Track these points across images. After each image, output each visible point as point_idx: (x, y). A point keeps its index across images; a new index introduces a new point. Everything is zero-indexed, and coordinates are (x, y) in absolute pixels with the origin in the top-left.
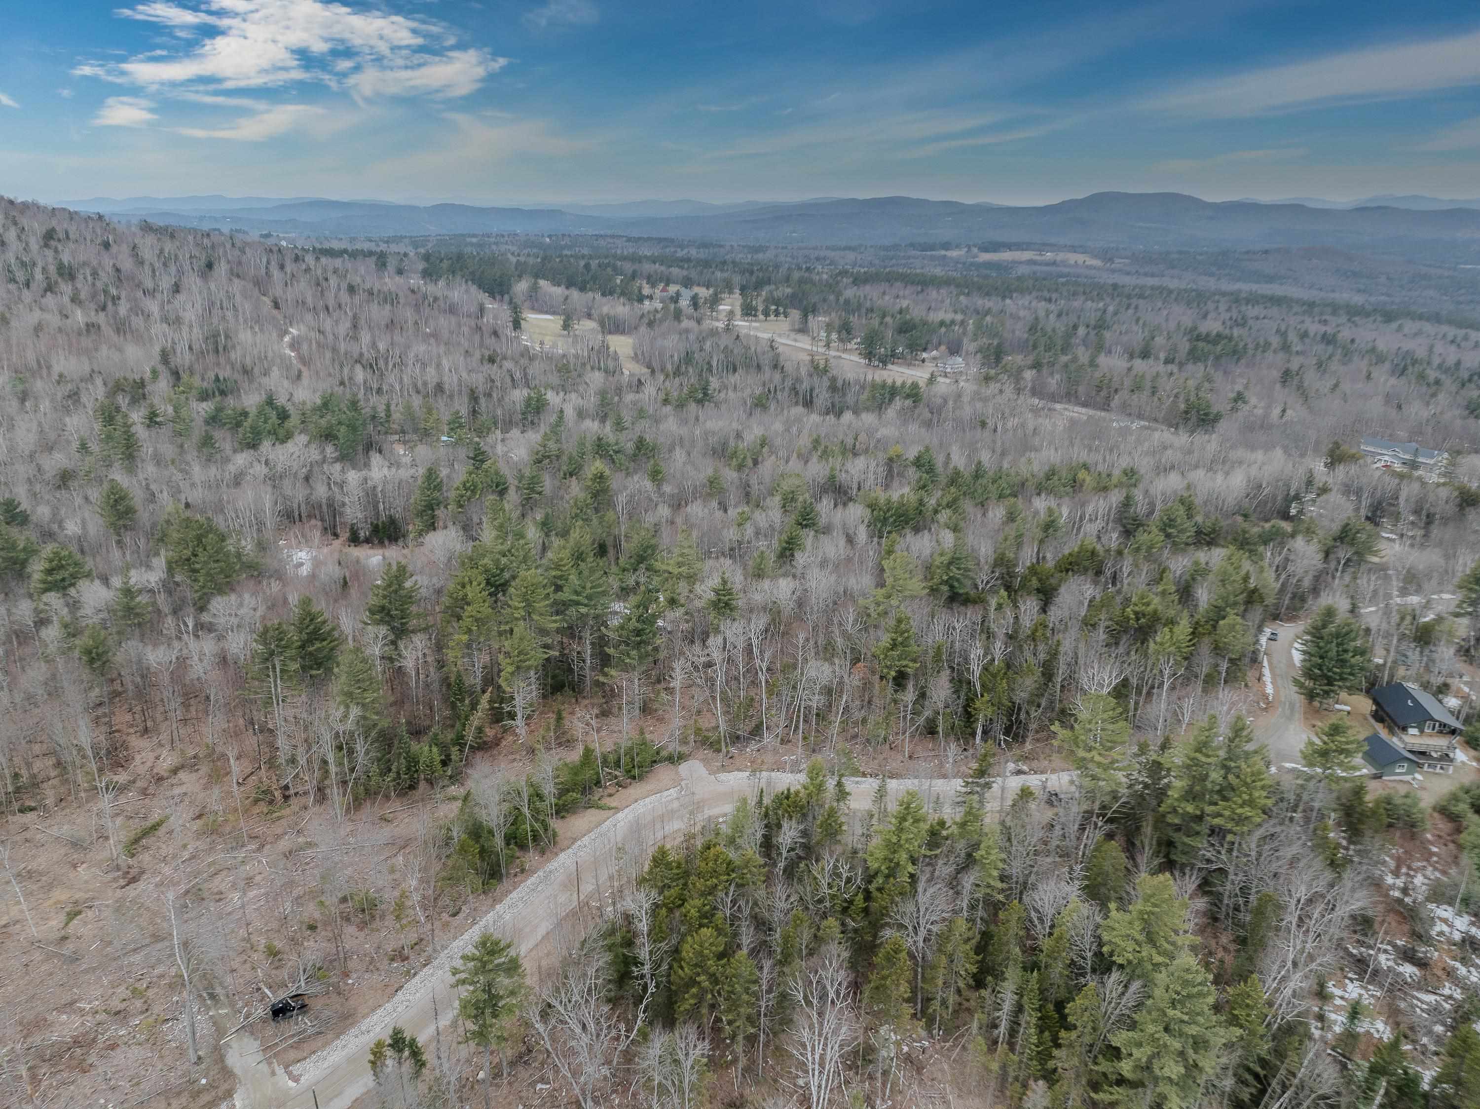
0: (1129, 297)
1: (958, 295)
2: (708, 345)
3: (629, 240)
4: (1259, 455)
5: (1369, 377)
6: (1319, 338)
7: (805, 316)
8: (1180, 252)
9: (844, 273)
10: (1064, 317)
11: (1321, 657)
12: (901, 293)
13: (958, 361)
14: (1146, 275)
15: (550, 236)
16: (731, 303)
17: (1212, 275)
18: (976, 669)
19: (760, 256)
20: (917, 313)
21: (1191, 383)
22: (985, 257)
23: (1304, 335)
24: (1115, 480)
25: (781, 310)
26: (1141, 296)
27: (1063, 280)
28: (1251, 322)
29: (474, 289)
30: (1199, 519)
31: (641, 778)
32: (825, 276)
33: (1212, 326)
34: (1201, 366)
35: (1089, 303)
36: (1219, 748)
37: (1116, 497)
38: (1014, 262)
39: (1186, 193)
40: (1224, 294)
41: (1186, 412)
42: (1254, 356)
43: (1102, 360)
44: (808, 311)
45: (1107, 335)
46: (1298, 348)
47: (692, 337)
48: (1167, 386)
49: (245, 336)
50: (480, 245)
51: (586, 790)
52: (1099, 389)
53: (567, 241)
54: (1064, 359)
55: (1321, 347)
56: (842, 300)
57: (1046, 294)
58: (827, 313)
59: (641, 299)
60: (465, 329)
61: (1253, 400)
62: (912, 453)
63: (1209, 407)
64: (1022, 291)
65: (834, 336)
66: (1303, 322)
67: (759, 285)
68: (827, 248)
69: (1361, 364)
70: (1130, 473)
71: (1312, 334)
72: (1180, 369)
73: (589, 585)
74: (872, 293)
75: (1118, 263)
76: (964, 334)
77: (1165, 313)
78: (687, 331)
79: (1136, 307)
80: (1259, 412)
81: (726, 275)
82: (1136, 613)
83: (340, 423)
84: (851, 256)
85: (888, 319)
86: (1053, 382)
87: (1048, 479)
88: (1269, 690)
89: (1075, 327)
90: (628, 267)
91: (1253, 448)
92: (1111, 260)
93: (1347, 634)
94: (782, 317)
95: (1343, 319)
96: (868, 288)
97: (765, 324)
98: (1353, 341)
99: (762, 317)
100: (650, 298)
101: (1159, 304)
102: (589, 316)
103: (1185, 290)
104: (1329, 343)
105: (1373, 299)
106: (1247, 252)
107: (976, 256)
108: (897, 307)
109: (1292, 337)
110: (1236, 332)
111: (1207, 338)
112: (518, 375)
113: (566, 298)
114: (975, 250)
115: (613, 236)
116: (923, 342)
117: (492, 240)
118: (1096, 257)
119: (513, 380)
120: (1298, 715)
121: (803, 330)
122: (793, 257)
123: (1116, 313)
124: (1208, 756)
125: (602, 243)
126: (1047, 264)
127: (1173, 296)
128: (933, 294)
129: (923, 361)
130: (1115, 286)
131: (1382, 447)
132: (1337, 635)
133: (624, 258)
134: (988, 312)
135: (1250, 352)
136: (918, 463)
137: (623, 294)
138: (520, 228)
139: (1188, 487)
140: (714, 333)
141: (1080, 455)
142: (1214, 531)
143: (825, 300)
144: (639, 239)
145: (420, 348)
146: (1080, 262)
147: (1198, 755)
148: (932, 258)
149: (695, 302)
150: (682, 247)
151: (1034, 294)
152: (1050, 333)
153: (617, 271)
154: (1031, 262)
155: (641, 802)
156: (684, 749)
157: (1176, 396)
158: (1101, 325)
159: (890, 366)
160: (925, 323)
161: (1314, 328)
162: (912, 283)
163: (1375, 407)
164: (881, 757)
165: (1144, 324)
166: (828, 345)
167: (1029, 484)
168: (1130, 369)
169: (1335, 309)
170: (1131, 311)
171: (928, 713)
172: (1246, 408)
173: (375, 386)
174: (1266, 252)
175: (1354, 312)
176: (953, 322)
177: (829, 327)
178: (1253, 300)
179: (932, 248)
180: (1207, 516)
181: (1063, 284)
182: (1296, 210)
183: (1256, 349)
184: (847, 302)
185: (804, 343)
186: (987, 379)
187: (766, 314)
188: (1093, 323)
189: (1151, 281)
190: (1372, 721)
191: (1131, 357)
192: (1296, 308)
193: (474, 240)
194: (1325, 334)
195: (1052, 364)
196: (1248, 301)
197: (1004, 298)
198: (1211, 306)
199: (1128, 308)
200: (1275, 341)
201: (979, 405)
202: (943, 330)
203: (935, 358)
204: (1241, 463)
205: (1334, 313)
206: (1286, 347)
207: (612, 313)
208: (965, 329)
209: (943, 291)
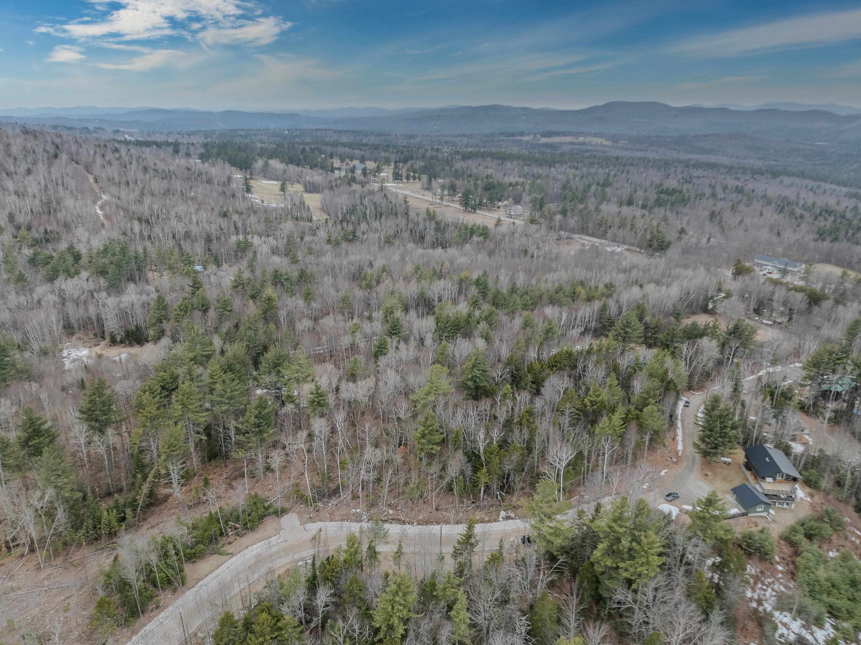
0: (625, 165)
1: (523, 166)
2: (366, 201)
3: (335, 131)
4: (690, 273)
5: (761, 214)
6: (734, 189)
7: (430, 180)
8: (657, 137)
9: (457, 153)
10: (584, 179)
11: (710, 430)
12: (489, 165)
13: (519, 208)
14: (637, 150)
15: (288, 130)
16: (387, 173)
17: (675, 150)
18: (481, 446)
19: (412, 141)
20: (498, 177)
21: (655, 223)
22: (544, 140)
23: (725, 188)
24: (599, 292)
25: (417, 175)
26: (632, 164)
27: (589, 154)
28: (695, 180)
29: (227, 166)
30: (648, 319)
31: (252, 529)
32: (446, 154)
33: (671, 183)
34: (662, 209)
35: (600, 170)
36: (629, 519)
37: (597, 305)
38: (561, 143)
39: (662, 101)
40: (680, 162)
41: (651, 241)
42: (694, 202)
43: (604, 207)
44: (433, 176)
45: (608, 190)
46: (722, 196)
47: (357, 195)
48: (640, 224)
49: (69, 202)
50: (245, 137)
51: (213, 540)
52: (600, 225)
53: (298, 133)
54: (581, 207)
55: (735, 195)
56: (453, 170)
57: (575, 164)
58: (444, 178)
59: (333, 170)
60: (214, 194)
61: (691, 233)
62: (475, 276)
63: (664, 237)
64: (561, 163)
65: (446, 192)
66: (725, 179)
67: (405, 161)
68: (453, 136)
69: (757, 206)
70: (609, 286)
71: (730, 187)
72: (650, 212)
73: (229, 391)
74: (472, 165)
75: (621, 143)
76: (524, 190)
77: (645, 175)
78: (354, 192)
79: (628, 172)
80: (694, 240)
81: (386, 154)
82: (591, 402)
83: (112, 263)
84: (465, 140)
85: (479, 182)
86: (572, 222)
87: (557, 292)
88: (680, 447)
89: (589, 186)
90: (329, 149)
91: (686, 267)
92: (617, 141)
93: (727, 415)
94: (417, 180)
95: (748, 177)
96: (470, 162)
97: (407, 185)
98: (753, 191)
99: (405, 180)
100: (339, 169)
101: (642, 169)
102: (298, 182)
103: (659, 160)
104: (739, 192)
105: (767, 163)
106: (696, 136)
107: (539, 140)
108: (486, 174)
109: (719, 190)
110: (686, 186)
111: (667, 192)
112: (240, 225)
113: (285, 171)
114: (538, 136)
115: (326, 130)
116: (499, 195)
117: (253, 132)
118: (608, 139)
119: (236, 228)
120: (697, 466)
121: (428, 188)
122: (431, 141)
123: (615, 176)
124: (621, 527)
125: (319, 134)
126: (580, 144)
127: (651, 164)
128: (509, 165)
129: (499, 207)
130: (617, 158)
131: (767, 260)
132: (720, 417)
133: (327, 145)
134: (539, 176)
135: (692, 200)
136: (477, 283)
137: (322, 167)
138: (272, 125)
139: (644, 296)
140: (371, 193)
141: (580, 274)
142: (657, 327)
143: (443, 170)
144: (341, 131)
145: (181, 208)
146: (599, 142)
147: (614, 525)
148: (514, 141)
149: (364, 172)
150: (366, 135)
151: (569, 164)
152: (574, 190)
153: (321, 152)
154: (571, 143)
155: (250, 548)
156: (287, 505)
157: (646, 230)
158: (606, 184)
159: (478, 211)
160: (500, 184)
161: (731, 182)
162: (497, 158)
163: (764, 235)
164: (417, 509)
165: (631, 183)
166: (442, 199)
167: (544, 296)
168: (619, 213)
169: (744, 170)
170: (624, 174)
171: (448, 479)
172: (687, 237)
173: (146, 234)
174: (706, 136)
175: (756, 172)
176: (517, 183)
177: (443, 187)
178: (697, 165)
179: (513, 135)
180: (654, 316)
181: (587, 157)
182: (724, 111)
183: (696, 198)
184: (456, 171)
185: (428, 196)
186: (532, 221)
187: (408, 178)
188: (601, 182)
189: (639, 154)
190: (744, 469)
191: (621, 205)
192: (722, 170)
193: (242, 133)
194: (737, 187)
195: (573, 210)
196: (694, 166)
197: (550, 167)
198: (672, 169)
199: (622, 172)
200: (708, 191)
201: (524, 240)
202: (511, 188)
203: (505, 206)
204: (678, 277)
205: (744, 173)
206: (714, 195)
207: (311, 180)
208: (524, 187)
209: (515, 163)
